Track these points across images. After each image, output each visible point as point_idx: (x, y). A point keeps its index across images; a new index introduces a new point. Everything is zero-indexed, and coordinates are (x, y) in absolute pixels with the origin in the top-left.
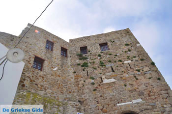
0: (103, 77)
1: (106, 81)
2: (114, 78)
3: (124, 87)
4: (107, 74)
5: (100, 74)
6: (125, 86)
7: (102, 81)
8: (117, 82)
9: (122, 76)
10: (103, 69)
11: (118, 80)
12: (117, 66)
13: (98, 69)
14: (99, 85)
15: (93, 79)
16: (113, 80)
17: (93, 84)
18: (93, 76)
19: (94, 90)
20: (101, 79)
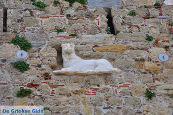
0: (67, 47)
1: (74, 64)
2: (111, 60)
3: (143, 99)
4: (86, 37)
5: (59, 31)
6: (150, 95)
7: (61, 62)
8: (120, 76)
9: (144, 54)
10: (71, 12)
11: (125, 68)
12: (133, 14)
13: (52, 8)
14: (47, 76)
15: (26, 46)
16: (104, 65)
17: (21, 66)
18: (28, 35)
19: (23, 93)
20: (59, 52)
